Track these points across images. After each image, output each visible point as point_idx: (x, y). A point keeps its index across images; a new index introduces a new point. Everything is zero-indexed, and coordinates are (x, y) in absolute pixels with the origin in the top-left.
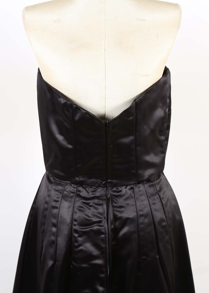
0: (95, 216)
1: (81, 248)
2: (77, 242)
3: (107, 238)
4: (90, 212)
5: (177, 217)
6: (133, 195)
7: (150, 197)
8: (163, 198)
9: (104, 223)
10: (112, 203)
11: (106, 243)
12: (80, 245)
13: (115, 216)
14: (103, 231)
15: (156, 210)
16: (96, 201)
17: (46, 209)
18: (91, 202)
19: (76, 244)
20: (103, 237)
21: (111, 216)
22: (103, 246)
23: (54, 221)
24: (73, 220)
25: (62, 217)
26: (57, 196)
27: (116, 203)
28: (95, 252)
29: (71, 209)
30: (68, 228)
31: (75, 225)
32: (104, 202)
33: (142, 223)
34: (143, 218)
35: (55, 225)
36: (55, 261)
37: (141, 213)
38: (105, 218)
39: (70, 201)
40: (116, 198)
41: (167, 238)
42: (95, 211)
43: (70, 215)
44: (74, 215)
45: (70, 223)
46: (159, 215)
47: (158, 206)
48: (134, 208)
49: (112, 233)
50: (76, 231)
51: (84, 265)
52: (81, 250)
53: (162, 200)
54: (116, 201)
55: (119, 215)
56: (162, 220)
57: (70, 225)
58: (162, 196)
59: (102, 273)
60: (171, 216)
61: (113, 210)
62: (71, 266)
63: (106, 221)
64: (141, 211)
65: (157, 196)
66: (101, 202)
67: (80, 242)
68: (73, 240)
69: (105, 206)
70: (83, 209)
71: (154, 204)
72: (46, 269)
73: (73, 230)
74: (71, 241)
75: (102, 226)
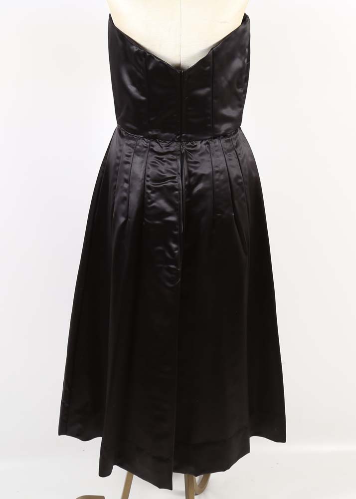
0: (168, 171)
1: (154, 204)
2: (149, 198)
3: (181, 194)
4: (163, 168)
5: (254, 174)
6: (209, 151)
7: (226, 154)
8: (239, 154)
9: (178, 179)
10: (187, 158)
11: (180, 199)
12: (153, 202)
13: (189, 172)
14: (177, 187)
15: (233, 167)
16: (170, 156)
17: (117, 165)
18: (165, 157)
19: (149, 201)
20: (177, 194)
21: (185, 173)
22: (177, 202)
23: (126, 177)
24: (146, 175)
25: (134, 173)
26: (129, 151)
27: (190, 158)
28: (169, 209)
29: (144, 165)
30: (140, 184)
31: (148, 181)
32: (178, 157)
33: (217, 180)
34: (218, 174)
35: (126, 181)
36: (127, 217)
37: (217, 169)
38: (179, 174)
39: (143, 156)
40: (190, 153)
41: (243, 195)
42: (169, 166)
43: (142, 172)
44: (147, 170)
45: (142, 179)
46: (235, 172)
47: (235, 162)
48: (209, 164)
49: (186, 190)
50: (149, 187)
51: (157, 222)
52: (154, 207)
53: (239, 156)
54: (190, 156)
55: (194, 171)
56: (238, 177)
57: (143, 181)
58: (238, 152)
59: (176, 230)
60: (247, 173)
61: (188, 166)
62: (144, 223)
63: (180, 177)
64: (217, 167)
65: (234, 152)
66: (175, 157)
67: (153, 199)
68: (146, 196)
69: (179, 162)
70: (157, 165)
71: (230, 160)
72: (118, 225)
73: (146, 187)
74: (143, 198)
75: (176, 182)
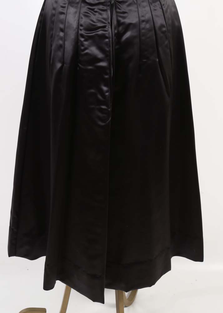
0: (100, 21)
1: (87, 51)
2: (83, 45)
3: (111, 42)
4: (94, 18)
5: (176, 24)
6: (136, 2)
7: (151, 4)
8: (164, 5)
9: (108, 28)
10: (116, 9)
11: (110, 46)
12: (86, 49)
13: (118, 21)
14: (107, 35)
15: (157, 16)
16: (101, 7)
17: (53, 15)
18: (96, 8)
19: (82, 48)
20: (107, 41)
21: (115, 22)
22: (107, 49)
23: (62, 26)
24: (79, 25)
25: (68, 22)
26: (64, 2)
27: (120, 9)
28: (100, 55)
29: (77, 15)
30: (74, 32)
31: (81, 30)
32: (108, 8)
33: (143, 29)
34: (144, 23)
35: (62, 30)
36: (63, 63)
37: (143, 19)
38: (109, 23)
39: (76, 7)
40: (119, 4)
41: (166, 42)
42: (100, 16)
43: (76, 22)
44: (80, 20)
45: (76, 28)
46: (159, 21)
47: (159, 12)
48: (136, 14)
49: (115, 38)
50: (82, 36)
51: (90, 67)
52: (87, 54)
53: (163, 7)
54: (119, 7)
55: (122, 20)
56: (162, 26)
57: (77, 30)
58: (163, 3)
59: (107, 74)
60: (170, 22)
61: (117, 16)
62: (78, 68)
63: (110, 26)
64: (143, 16)
65: (159, 2)
66: (105, 8)
67: (86, 46)
68: (79, 44)
69: (109, 12)
70: (88, 15)
71: (155, 10)
72: (55, 71)
73: (79, 35)
74: (77, 46)
75: (106, 31)
